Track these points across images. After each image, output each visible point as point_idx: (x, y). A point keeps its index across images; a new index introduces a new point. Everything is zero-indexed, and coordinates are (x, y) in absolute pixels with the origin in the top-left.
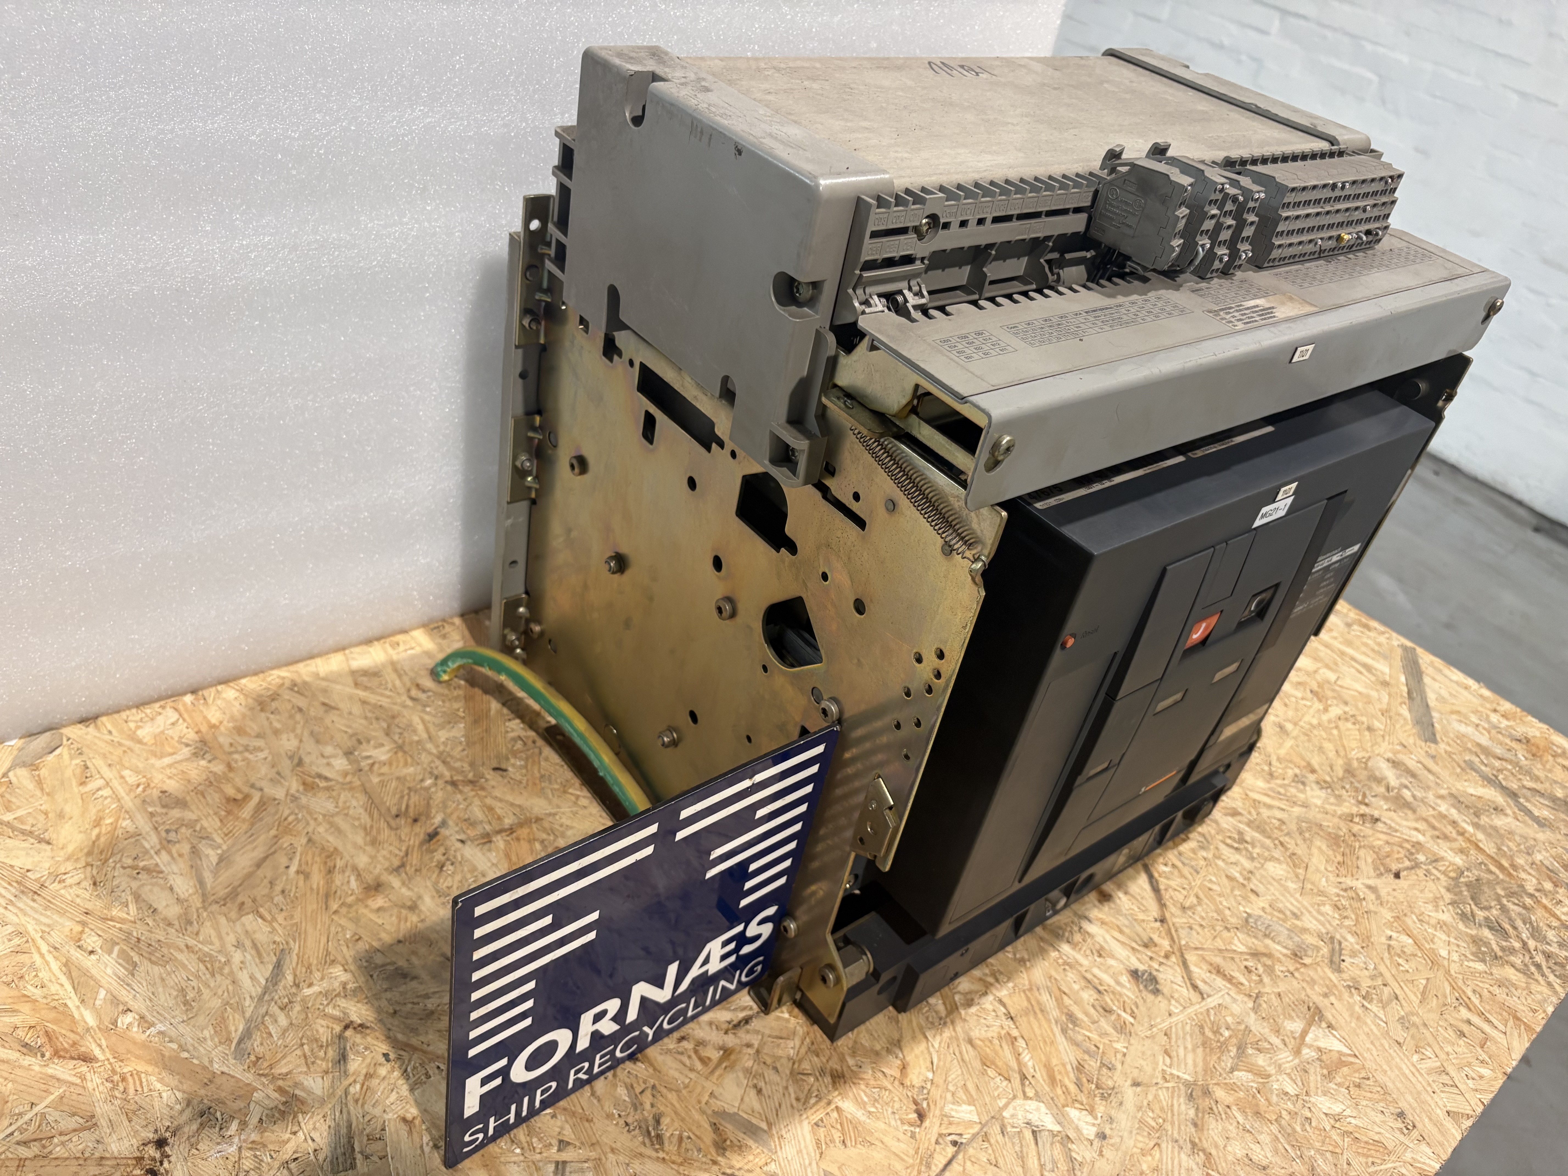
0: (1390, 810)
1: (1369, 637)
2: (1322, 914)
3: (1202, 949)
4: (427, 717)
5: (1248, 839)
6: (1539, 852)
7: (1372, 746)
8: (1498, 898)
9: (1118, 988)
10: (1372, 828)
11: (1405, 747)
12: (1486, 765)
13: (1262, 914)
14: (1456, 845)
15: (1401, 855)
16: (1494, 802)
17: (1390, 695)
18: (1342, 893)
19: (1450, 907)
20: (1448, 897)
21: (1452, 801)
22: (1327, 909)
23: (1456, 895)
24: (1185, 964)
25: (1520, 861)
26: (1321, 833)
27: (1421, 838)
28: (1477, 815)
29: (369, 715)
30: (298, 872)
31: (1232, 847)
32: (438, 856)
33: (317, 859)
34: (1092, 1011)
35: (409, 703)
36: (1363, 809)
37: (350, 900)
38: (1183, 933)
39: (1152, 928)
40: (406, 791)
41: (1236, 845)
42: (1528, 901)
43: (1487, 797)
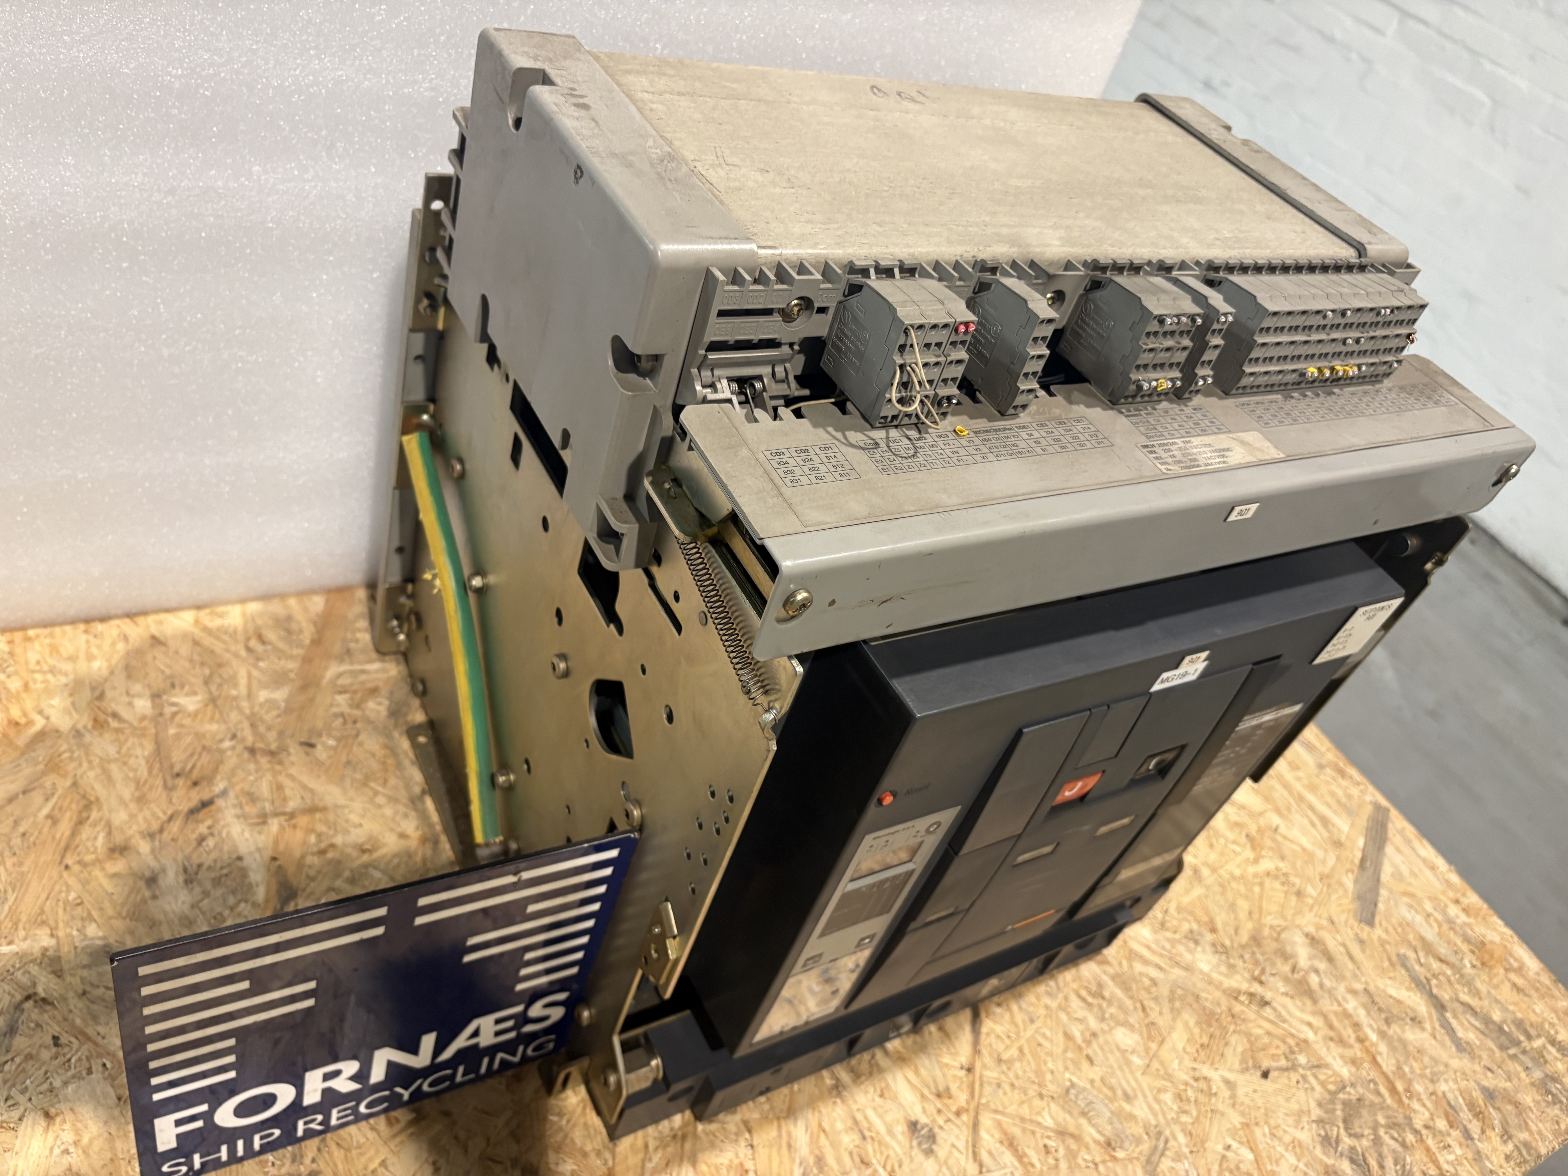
0: (1286, 994)
1: (1339, 786)
2: (1158, 1101)
3: (1002, 1113)
4: (255, 673)
5: (1107, 994)
6: (1446, 1081)
7: (1294, 915)
8: (1375, 1128)
9: (888, 1139)
10: (1258, 1013)
11: (1333, 922)
12: (1421, 965)
13: (1088, 1086)
14: (1349, 1053)
15: (1279, 1052)
16: (1414, 1010)
17: (1338, 858)
18: (1192, 1082)
19: (1314, 1126)
20: (1316, 1112)
21: (1364, 999)
22: (1167, 1097)
23: (1326, 1112)
24: (975, 1126)
25: (1419, 1088)
26: (1195, 1006)
27: (1310, 1035)
28: (1388, 1022)
29: (196, 657)
30: (49, 816)
31: (1084, 1000)
32: (202, 829)
33: (74, 806)
34: (847, 1159)
35: (243, 653)
36: (1256, 988)
37: (89, 858)
38: (988, 1090)
39: (954, 1076)
40: (199, 749)
41: (1090, 1000)
42: (1410, 1138)
43: (1409, 1002)
